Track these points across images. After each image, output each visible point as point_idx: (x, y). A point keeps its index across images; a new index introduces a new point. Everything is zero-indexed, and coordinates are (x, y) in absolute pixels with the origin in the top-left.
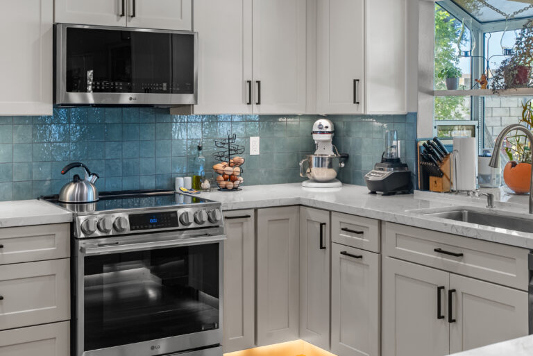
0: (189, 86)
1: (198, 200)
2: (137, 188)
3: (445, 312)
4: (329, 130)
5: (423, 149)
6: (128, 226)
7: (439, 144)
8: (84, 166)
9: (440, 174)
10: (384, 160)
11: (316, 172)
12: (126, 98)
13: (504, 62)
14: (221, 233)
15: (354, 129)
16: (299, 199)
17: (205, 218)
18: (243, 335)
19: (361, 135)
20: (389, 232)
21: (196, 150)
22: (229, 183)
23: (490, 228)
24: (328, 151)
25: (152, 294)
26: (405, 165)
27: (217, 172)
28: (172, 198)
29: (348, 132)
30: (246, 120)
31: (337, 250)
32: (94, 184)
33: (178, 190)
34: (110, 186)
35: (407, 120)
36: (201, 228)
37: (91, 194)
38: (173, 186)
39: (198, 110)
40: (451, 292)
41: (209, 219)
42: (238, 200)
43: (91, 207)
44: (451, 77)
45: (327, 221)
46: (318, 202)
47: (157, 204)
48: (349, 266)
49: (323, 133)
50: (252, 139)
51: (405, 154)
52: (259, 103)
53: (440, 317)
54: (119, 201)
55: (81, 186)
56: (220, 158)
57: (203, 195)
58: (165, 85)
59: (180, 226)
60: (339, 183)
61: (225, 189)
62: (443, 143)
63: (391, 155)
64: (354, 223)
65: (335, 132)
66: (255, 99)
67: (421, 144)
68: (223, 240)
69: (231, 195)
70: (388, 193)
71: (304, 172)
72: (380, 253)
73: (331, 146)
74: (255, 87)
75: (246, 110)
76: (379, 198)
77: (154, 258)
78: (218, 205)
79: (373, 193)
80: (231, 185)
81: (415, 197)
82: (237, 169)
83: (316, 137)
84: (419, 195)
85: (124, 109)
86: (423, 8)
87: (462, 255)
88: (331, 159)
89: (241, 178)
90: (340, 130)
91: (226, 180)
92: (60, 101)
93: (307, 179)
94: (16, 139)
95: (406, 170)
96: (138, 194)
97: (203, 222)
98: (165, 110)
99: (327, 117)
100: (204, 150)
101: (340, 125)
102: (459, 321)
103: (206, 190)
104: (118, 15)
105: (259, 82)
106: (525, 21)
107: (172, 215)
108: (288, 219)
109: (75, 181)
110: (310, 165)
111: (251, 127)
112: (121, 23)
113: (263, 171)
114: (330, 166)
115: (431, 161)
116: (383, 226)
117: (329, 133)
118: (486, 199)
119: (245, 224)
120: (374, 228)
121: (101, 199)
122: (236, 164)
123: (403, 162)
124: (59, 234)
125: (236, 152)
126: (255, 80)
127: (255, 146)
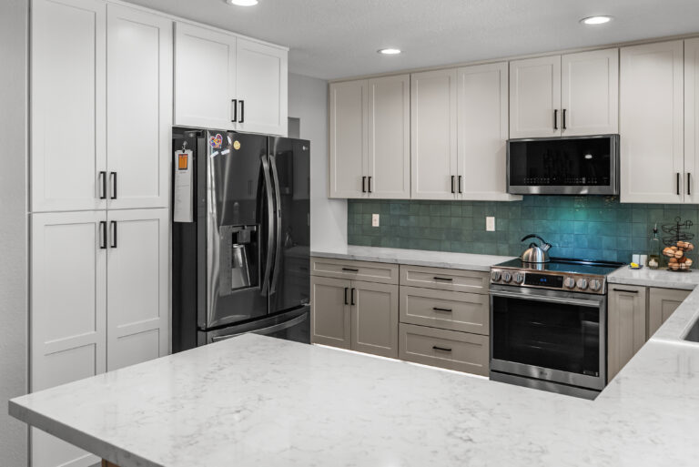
2: (600, 259)
8: (541, 239)
37: (539, 257)
39: (623, 200)
55: (534, 251)
56: (668, 243)
58: (584, 179)
59: (564, 288)
61: (671, 270)
75: (676, 200)
80: (675, 266)
82: (680, 253)
94: (511, 216)
103: (653, 267)
107: (559, 279)
109: (530, 247)
112: (558, 134)
119: (636, 298)
122: (685, 250)
124: (484, 279)
125: (685, 238)
126: (686, 172)
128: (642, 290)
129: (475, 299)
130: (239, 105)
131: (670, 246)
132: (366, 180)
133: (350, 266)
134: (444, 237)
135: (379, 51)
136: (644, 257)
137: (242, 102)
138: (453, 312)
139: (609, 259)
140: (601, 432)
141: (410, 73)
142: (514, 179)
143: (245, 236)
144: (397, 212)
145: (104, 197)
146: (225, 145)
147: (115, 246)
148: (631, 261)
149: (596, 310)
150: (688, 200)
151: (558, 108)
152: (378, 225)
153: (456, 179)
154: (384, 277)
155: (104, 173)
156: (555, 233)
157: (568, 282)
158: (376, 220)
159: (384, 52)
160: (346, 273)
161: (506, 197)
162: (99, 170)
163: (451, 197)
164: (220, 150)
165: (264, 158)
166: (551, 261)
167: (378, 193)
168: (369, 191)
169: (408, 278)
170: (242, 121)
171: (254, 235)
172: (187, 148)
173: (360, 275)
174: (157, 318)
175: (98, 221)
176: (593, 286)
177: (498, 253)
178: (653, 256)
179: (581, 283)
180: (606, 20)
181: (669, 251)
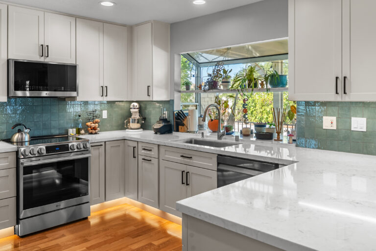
0: (74, 88)
1: (79, 139)
3: (185, 181)
4: (137, 107)
5: (176, 114)
6: (45, 152)
7: (183, 112)
8: (23, 125)
9: (183, 125)
10: (160, 120)
11: (132, 125)
12: (44, 94)
13: (208, 79)
14: (89, 153)
15: (148, 107)
16: (124, 137)
17: (82, 146)
18: (99, 197)
19: (151, 109)
20: (162, 150)
21: (78, 117)
22: (93, 131)
23: (203, 146)
24: (137, 116)
25: (57, 181)
26: (169, 122)
27: (87, 126)
28: (67, 138)
29: (146, 108)
30: (101, 103)
31: (140, 158)
32: (28, 133)
33: (69, 135)
34: (37, 134)
35: (170, 103)
36: (80, 151)
37: (27, 138)
38: (67, 133)
39: (78, 99)
40: (187, 173)
41: (84, 147)
42: (97, 138)
43: (27, 144)
44: (187, 85)
45: (136, 146)
46: (133, 138)
47: (59, 141)
48: (146, 165)
49: (135, 108)
50: (104, 111)
51: (169, 116)
52: (106, 96)
53: (183, 183)
54: (41, 141)
56: (89, 120)
57: (81, 136)
58: (63, 88)
59: (70, 151)
60: (142, 130)
61: (91, 133)
62: (185, 112)
63: (163, 117)
64: (148, 146)
65: (140, 109)
66: (105, 94)
67: (175, 112)
68: (90, 156)
69: (94, 136)
70: (162, 133)
71: (127, 125)
72: (159, 158)
73: (138, 114)
74: (105, 89)
75: (101, 99)
76: (158, 135)
77: (58, 166)
78: (88, 141)
79: (156, 133)
80: (94, 132)
81: (173, 135)
82: (97, 125)
83: (132, 110)
84: (175, 133)
85: (43, 99)
86: (176, 57)
87: (191, 158)
88: (138, 120)
89: (99, 129)
90: (143, 107)
91: (91, 129)
92: (11, 95)
93: (128, 128)
95: (169, 123)
96: (50, 137)
97: (81, 148)
98: (63, 99)
99: (136, 102)
100: (82, 116)
101: (142, 105)
102: (190, 185)
103: (82, 134)
104: (40, 56)
105: (106, 87)
106: (216, 63)
107: (66, 146)
108: (119, 146)
109: (19, 132)
110: (129, 122)
111: (103, 106)
112: (42, 60)
113: (108, 125)
114: (138, 123)
115: (180, 119)
116: (160, 147)
117: (138, 108)
118: (201, 135)
119: (100, 148)
120: (156, 148)
121: (31, 140)
122: (96, 122)
123: (168, 120)
124: (11, 157)
125: (97, 118)
127: (105, 114)
129: (2, 173)
150: (105, 99)
180: (112, 4)
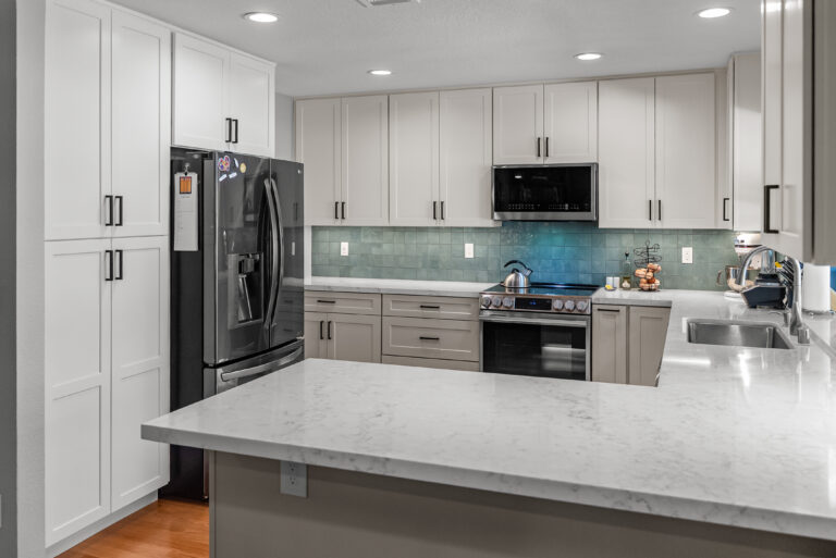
6: (514, 305)
8: (521, 263)
21: (625, 256)
32: (527, 276)
34: (539, 277)
36: (567, 314)
37: (522, 281)
42: (653, 298)
49: (742, 246)
50: (684, 249)
52: (660, 219)
55: (517, 276)
58: (567, 205)
59: (553, 311)
61: (642, 290)
66: (655, 216)
69: (646, 294)
71: (723, 282)
74: (655, 205)
75: (648, 225)
80: (647, 286)
89: (657, 282)
93: (728, 289)
94: (490, 242)
100: (630, 256)
103: (626, 289)
104: (537, 156)
107: (547, 302)
109: (513, 272)
110: (728, 276)
111: (684, 239)
112: (541, 161)
113: (696, 278)
119: (618, 317)
122: (654, 270)
124: (473, 305)
125: (655, 260)
126: (657, 200)
127: (687, 255)
128: (623, 309)
129: (463, 326)
130: (233, 124)
131: (640, 267)
132: (340, 206)
133: (327, 298)
134: (420, 265)
135: (369, 72)
136: (617, 279)
137: (236, 121)
138: (440, 341)
139: (584, 283)
140: (680, 405)
141: (389, 94)
142: (499, 206)
143: (249, 265)
144: (369, 240)
145: (111, 224)
146: (233, 168)
147: (121, 278)
148: (605, 284)
149: (583, 329)
150: (658, 225)
151: (541, 136)
152: (347, 254)
153: (438, 205)
154: (366, 308)
155: (111, 197)
156: (534, 258)
157: (557, 304)
158: (345, 248)
159: (374, 73)
160: (321, 306)
161: (490, 223)
162: (104, 194)
163: (433, 223)
164: (228, 173)
165: (266, 183)
166: (533, 285)
167: (351, 220)
168: (343, 218)
169: (391, 308)
170: (236, 142)
171: (257, 265)
172: (190, 171)
173: (337, 307)
174: (157, 357)
175: (103, 250)
176: (580, 308)
177: (477, 280)
178: (625, 278)
179: (569, 305)
180: (597, 56)
181: (641, 272)
